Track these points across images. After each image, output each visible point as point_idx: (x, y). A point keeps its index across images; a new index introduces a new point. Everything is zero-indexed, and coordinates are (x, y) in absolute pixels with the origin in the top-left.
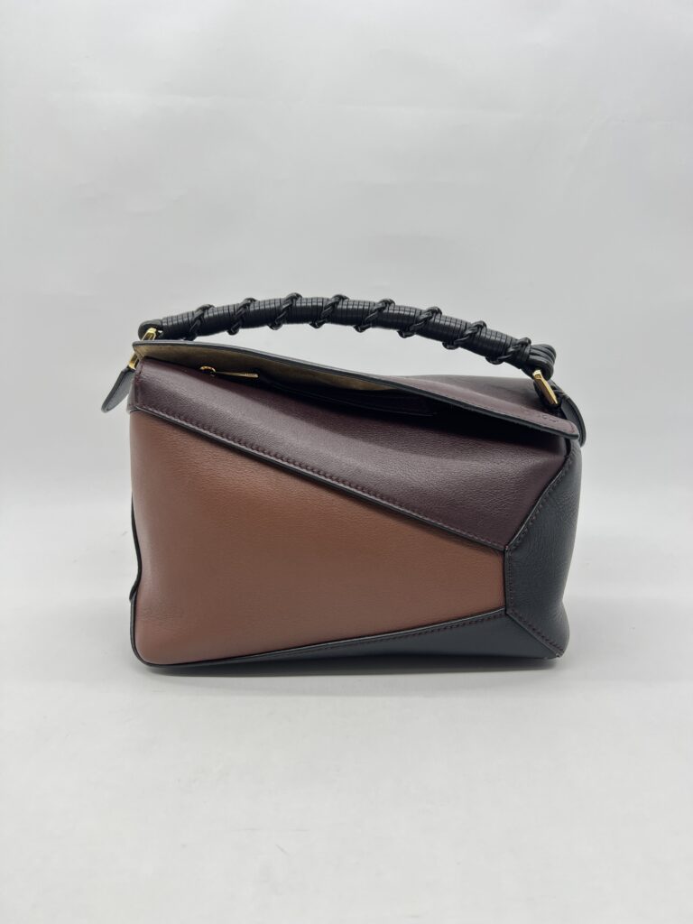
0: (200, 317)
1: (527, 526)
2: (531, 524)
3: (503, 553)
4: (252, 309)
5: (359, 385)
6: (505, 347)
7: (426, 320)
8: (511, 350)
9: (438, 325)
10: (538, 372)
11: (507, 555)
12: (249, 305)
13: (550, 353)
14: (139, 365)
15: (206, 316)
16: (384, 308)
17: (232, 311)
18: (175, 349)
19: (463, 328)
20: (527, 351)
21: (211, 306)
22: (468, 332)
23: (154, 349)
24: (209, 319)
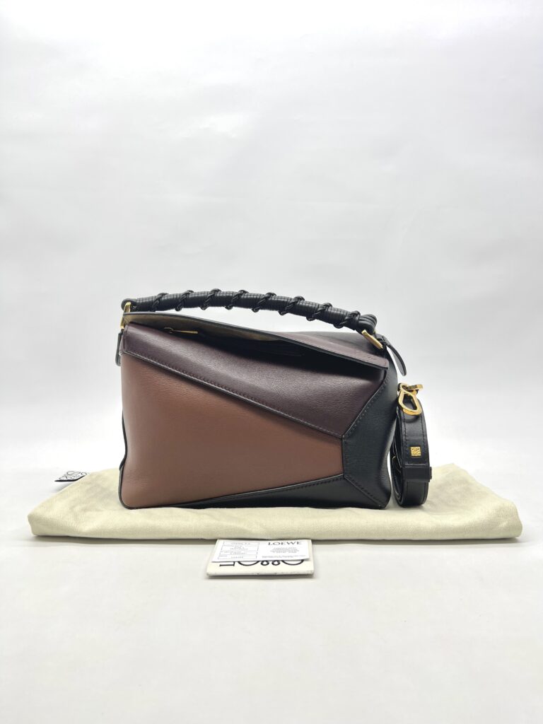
0: (159, 299)
1: (356, 423)
2: (358, 422)
3: (342, 439)
4: (190, 296)
5: (257, 337)
6: (343, 317)
7: (294, 303)
8: (347, 318)
9: (302, 307)
10: (365, 331)
11: (344, 440)
12: (189, 294)
13: (374, 320)
14: (126, 326)
15: (163, 299)
16: (269, 297)
17: (178, 296)
18: (148, 317)
19: (316, 307)
20: (357, 318)
21: (166, 294)
22: (320, 309)
23: (135, 317)
24: (165, 301)
